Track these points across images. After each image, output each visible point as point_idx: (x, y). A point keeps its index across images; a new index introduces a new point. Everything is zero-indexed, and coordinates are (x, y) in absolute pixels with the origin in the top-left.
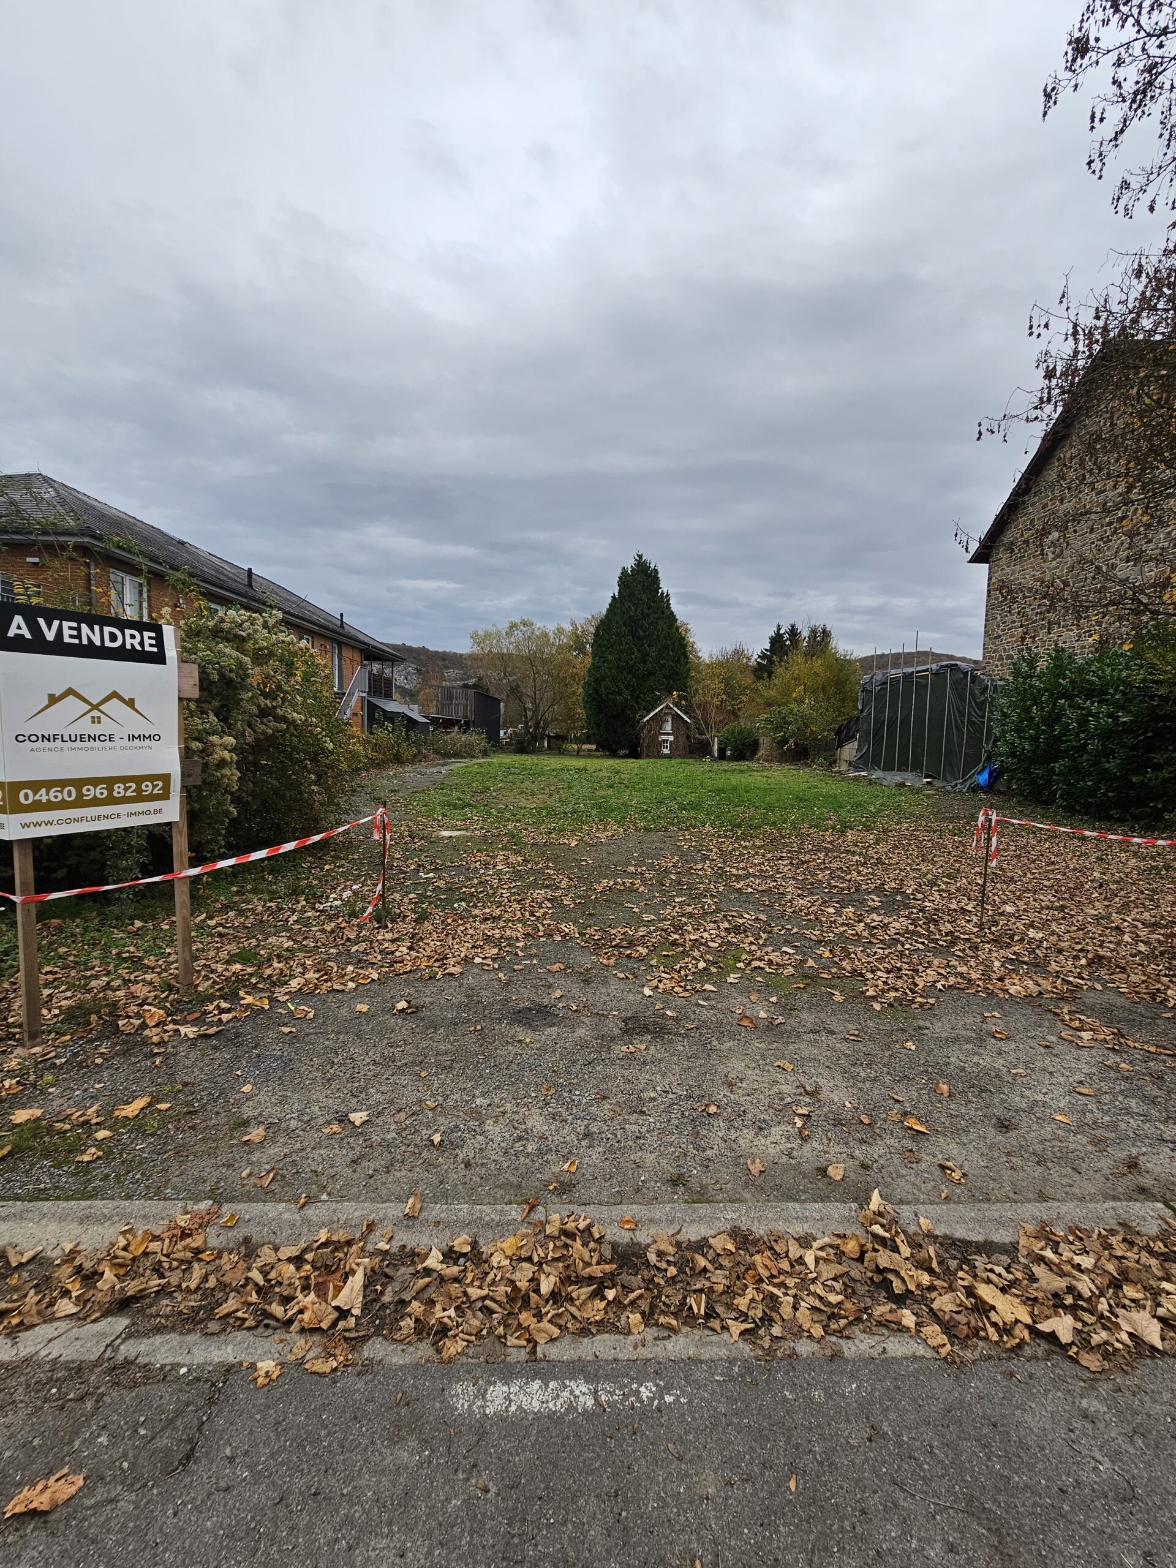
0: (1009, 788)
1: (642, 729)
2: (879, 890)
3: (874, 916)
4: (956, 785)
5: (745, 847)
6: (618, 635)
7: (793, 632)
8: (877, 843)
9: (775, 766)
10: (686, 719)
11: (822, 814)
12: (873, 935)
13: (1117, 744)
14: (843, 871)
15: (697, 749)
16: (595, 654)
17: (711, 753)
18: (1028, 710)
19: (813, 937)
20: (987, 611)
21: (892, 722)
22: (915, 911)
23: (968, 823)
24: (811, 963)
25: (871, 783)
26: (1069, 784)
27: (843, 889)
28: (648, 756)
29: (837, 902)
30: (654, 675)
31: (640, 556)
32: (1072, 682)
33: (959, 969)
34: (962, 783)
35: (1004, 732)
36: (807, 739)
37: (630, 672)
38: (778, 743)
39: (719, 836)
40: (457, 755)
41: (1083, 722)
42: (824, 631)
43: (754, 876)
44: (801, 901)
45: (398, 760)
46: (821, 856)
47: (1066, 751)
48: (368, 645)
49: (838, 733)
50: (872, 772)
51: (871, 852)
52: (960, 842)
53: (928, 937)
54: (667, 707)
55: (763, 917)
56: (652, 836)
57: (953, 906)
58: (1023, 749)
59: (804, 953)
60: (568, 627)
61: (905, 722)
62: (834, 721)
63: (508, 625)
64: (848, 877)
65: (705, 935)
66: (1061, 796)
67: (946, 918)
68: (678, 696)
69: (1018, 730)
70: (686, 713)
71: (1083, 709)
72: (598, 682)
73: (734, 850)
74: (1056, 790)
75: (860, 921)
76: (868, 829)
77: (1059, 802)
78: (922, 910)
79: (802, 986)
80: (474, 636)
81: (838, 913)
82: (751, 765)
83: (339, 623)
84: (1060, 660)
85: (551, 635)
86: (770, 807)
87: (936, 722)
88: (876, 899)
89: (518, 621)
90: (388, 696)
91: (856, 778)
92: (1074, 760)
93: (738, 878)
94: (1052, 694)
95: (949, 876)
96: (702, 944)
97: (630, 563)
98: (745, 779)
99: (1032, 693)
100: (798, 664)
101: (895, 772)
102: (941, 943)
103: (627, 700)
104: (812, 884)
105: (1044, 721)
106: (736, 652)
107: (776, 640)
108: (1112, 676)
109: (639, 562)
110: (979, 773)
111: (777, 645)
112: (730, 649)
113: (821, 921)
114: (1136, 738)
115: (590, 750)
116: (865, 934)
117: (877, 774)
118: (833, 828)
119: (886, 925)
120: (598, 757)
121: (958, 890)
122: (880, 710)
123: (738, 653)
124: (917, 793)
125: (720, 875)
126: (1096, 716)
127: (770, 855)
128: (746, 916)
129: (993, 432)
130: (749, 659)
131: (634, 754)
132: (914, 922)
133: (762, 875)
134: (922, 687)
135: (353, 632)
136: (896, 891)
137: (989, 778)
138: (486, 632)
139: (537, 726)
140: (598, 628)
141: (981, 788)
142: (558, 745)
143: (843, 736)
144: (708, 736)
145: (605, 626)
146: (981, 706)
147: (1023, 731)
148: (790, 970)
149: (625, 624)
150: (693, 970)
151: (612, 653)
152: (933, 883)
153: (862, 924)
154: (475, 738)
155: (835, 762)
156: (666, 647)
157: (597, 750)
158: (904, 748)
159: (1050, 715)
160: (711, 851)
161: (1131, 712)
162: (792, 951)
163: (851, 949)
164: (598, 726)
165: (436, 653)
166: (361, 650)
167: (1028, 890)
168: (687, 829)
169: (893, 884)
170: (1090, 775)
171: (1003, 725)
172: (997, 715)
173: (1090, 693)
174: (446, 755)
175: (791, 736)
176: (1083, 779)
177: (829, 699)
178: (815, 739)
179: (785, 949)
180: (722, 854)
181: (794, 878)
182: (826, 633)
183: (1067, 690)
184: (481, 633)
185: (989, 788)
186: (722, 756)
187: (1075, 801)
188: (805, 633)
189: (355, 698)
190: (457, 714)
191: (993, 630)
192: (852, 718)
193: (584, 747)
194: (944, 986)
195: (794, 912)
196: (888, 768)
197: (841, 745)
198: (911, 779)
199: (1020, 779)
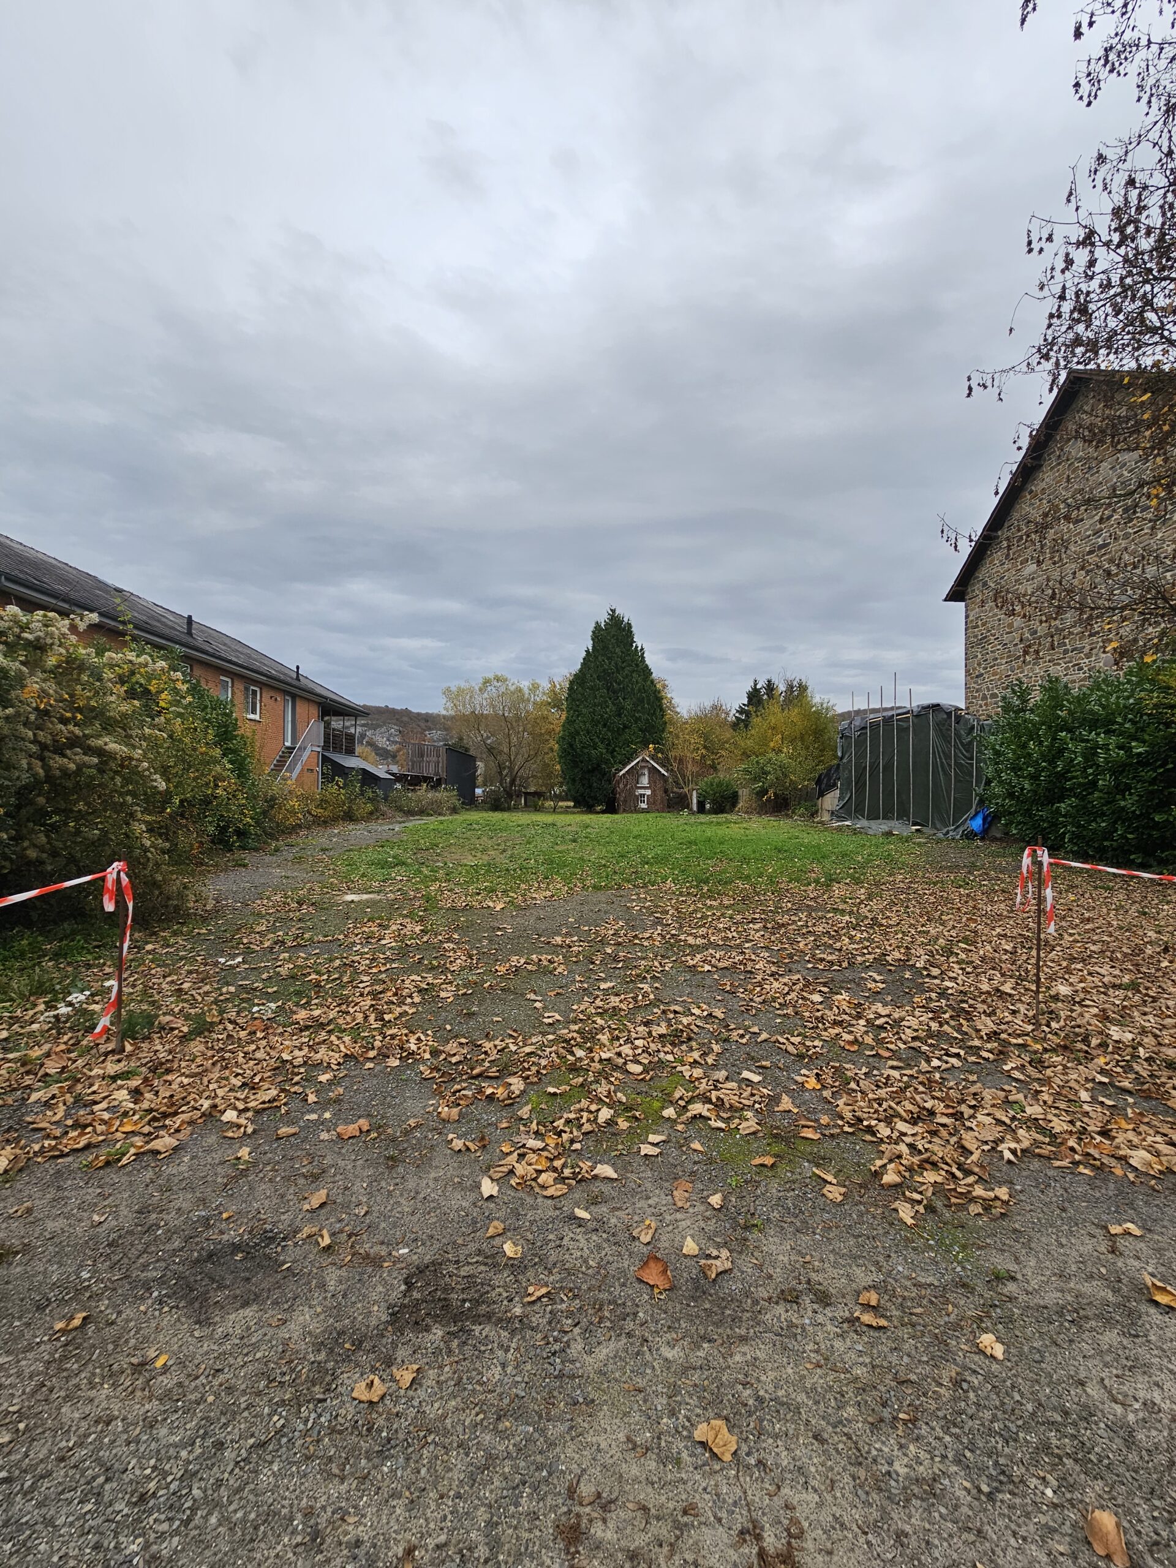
0: (1007, 834)
1: (618, 782)
2: (880, 962)
3: (879, 1007)
4: (948, 832)
5: (711, 907)
6: (591, 688)
7: (770, 687)
8: (870, 898)
9: (755, 818)
10: (663, 772)
11: (804, 865)
12: (880, 1042)
13: (1134, 778)
14: (831, 937)
15: (676, 803)
16: (569, 709)
17: (688, 806)
18: (1024, 746)
19: (791, 1048)
20: (966, 649)
21: (874, 767)
22: (933, 995)
23: (969, 872)
24: (786, 1103)
25: (855, 832)
26: (1079, 826)
27: (832, 963)
28: (624, 811)
29: (825, 984)
30: (629, 728)
31: (613, 611)
32: (1071, 713)
33: (1029, 1110)
34: (954, 830)
35: (998, 772)
36: (787, 789)
37: (605, 725)
38: (757, 794)
39: (681, 894)
40: (422, 812)
41: (1090, 754)
42: (800, 685)
43: (717, 946)
44: (776, 985)
45: (349, 817)
46: (803, 916)
47: (1071, 789)
48: (326, 698)
49: (819, 782)
50: (856, 821)
51: (864, 910)
52: (968, 895)
53: (961, 1043)
54: (644, 760)
55: (718, 1013)
56: (601, 896)
57: (985, 987)
58: (1022, 789)
59: (776, 1081)
60: (545, 685)
61: (888, 767)
62: (813, 770)
63: (481, 681)
64: (838, 945)
65: (626, 1050)
66: (1070, 840)
67: (981, 1007)
68: (655, 749)
69: (1016, 769)
70: (663, 766)
71: (1088, 741)
72: (574, 735)
73: (695, 911)
74: (1064, 833)
75: (859, 1016)
76: (858, 882)
77: (1069, 847)
78: (943, 994)
79: (769, 1161)
80: (447, 692)
81: (827, 1002)
82: (729, 816)
83: (295, 676)
84: (1054, 689)
85: (526, 691)
86: (745, 860)
87: (921, 766)
88: (878, 978)
89: (491, 676)
90: (350, 752)
91: (839, 829)
92: (1083, 798)
93: (695, 949)
94: (1050, 727)
95: (965, 940)
96: (616, 1068)
97: (603, 618)
98: (722, 831)
99: (1026, 728)
100: (774, 714)
101: (880, 821)
102: (985, 1054)
103: (602, 754)
104: (791, 956)
105: (1043, 757)
106: (714, 707)
107: (754, 696)
108: (1117, 704)
109: (612, 616)
110: (972, 819)
111: (754, 700)
112: (708, 704)
113: (802, 1018)
114: (1154, 770)
115: (568, 807)
116: (868, 1040)
117: (863, 823)
118: (817, 881)
119: (898, 1022)
120: (574, 813)
121: (983, 959)
122: (861, 756)
123: (717, 708)
124: (907, 841)
125: (673, 945)
126: (1105, 747)
127: (739, 917)
128: (696, 1011)
129: (985, 387)
130: (727, 714)
131: (611, 809)
132: (936, 1014)
133: (726, 947)
134: (903, 731)
135: (311, 685)
136: (903, 964)
137: (984, 824)
138: (459, 688)
139: (513, 782)
140: (571, 683)
141: (976, 835)
142: (534, 801)
143: (824, 785)
144: (686, 790)
145: (578, 681)
146: (968, 747)
147: (1020, 769)
148: (750, 1124)
149: (599, 678)
150: (587, 1127)
151: (586, 707)
152: (949, 952)
153: (862, 1022)
154: (445, 795)
155: (817, 812)
156: (641, 701)
157: (574, 807)
158: (889, 794)
159: (1050, 751)
160: (667, 912)
161: (1144, 742)
162: (756, 1078)
163: (850, 1069)
164: (574, 780)
165: (419, 714)
166: (319, 704)
167: (1072, 959)
168: (645, 886)
169: (897, 955)
170: (1103, 814)
171: (997, 763)
172: (989, 753)
173: (1094, 723)
174: (410, 813)
175: (770, 786)
176: (1095, 820)
177: (807, 748)
178: (796, 789)
179: (746, 1074)
180: (680, 917)
181: (766, 948)
182: (803, 688)
183: (1066, 722)
184: (454, 689)
185: (984, 834)
186: (701, 809)
187: (1087, 845)
188: (782, 688)
189: (306, 754)
190: (429, 771)
191: (974, 669)
192: (831, 767)
193: (560, 804)
194: (1013, 1152)
195: (764, 1001)
196: (873, 816)
197: (822, 794)
198: (897, 827)
199: (1019, 823)
